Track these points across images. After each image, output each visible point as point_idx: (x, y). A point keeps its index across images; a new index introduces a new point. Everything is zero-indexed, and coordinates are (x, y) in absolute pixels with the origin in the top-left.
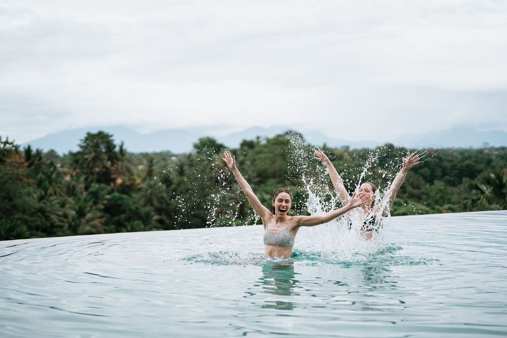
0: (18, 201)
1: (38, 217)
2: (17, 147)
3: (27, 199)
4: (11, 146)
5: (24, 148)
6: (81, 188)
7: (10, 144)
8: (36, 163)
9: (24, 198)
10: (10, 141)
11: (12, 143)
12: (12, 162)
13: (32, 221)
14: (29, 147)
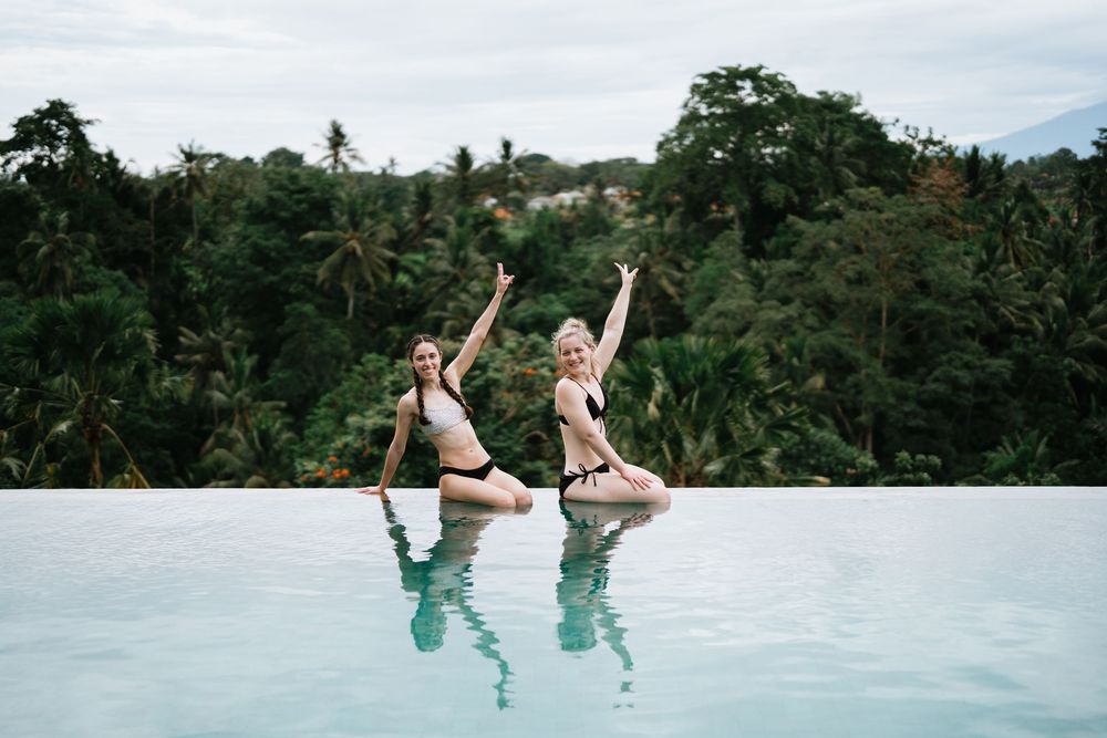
0: (930, 274)
1: (972, 309)
2: (950, 151)
3: (948, 268)
4: (937, 149)
5: (966, 153)
6: (1086, 246)
7: (935, 144)
8: (989, 186)
9: (939, 265)
10: (936, 137)
11: (940, 143)
12: (932, 185)
13: (955, 319)
14: (975, 150)
